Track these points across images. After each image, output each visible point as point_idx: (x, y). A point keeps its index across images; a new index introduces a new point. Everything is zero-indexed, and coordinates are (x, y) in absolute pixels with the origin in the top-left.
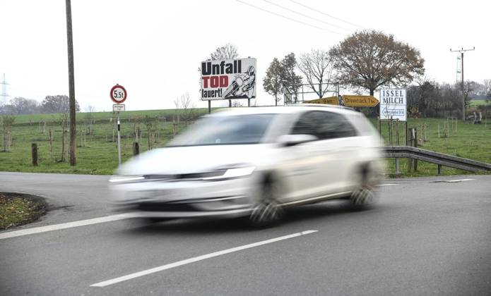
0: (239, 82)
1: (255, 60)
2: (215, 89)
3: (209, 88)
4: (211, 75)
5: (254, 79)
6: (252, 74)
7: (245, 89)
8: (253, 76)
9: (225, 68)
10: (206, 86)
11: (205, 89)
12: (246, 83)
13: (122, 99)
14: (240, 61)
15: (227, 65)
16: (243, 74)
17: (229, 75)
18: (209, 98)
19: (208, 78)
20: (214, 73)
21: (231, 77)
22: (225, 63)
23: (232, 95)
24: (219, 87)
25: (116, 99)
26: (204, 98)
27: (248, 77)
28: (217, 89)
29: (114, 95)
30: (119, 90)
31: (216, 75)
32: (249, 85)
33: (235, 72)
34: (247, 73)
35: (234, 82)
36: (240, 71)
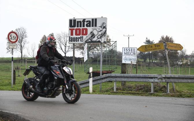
0: (95, 32)
1: (106, 19)
2: (78, 36)
3: (74, 36)
4: (76, 28)
5: (106, 31)
6: (105, 27)
7: (99, 37)
8: (105, 29)
9: (86, 23)
10: (72, 34)
11: (71, 37)
12: (100, 33)
13: (15, 40)
14: (96, 20)
15: (87, 22)
16: (98, 27)
17: (88, 28)
18: (74, 42)
19: (74, 29)
20: (78, 27)
21: (90, 29)
22: (86, 21)
23: (90, 41)
24: (81, 35)
25: (11, 40)
26: (70, 42)
27: (101, 29)
28: (79, 36)
29: (10, 38)
30: (13, 34)
31: (79, 28)
32: (102, 34)
33: (93, 26)
34: (101, 27)
35: (92, 32)
36: (96, 26)
